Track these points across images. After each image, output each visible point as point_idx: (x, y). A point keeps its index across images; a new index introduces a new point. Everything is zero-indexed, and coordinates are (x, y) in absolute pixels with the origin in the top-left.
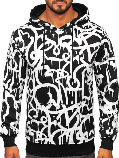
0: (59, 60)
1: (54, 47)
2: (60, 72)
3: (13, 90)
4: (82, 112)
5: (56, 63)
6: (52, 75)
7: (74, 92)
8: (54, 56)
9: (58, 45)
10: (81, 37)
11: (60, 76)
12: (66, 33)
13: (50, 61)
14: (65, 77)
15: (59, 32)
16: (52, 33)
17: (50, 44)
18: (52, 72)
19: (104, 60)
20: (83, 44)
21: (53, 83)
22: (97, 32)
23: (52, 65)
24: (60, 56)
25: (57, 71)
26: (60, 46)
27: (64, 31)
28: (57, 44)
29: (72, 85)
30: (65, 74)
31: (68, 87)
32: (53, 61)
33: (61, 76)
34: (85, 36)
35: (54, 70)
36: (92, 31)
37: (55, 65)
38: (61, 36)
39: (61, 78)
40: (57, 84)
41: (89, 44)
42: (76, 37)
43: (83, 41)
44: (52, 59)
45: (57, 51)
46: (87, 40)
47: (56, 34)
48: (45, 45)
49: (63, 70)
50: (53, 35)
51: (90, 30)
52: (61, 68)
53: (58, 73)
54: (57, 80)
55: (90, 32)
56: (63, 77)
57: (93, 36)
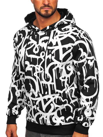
0: (38, 57)
1: (34, 46)
2: (38, 67)
3: (16, 81)
4: (56, 103)
5: (35, 60)
6: (31, 69)
7: (47, 85)
8: (34, 54)
9: (38, 45)
10: (56, 38)
11: (37, 71)
12: (46, 35)
13: (30, 58)
14: (41, 71)
15: (41, 33)
16: (35, 35)
17: (32, 44)
18: (31, 67)
19: (81, 59)
20: (57, 44)
21: (32, 76)
22: (72, 35)
23: (31, 61)
24: (38, 54)
25: (36, 66)
26: (39, 46)
27: (45, 33)
28: (38, 43)
29: (46, 79)
30: (41, 69)
31: (43, 81)
32: (32, 58)
33: (39, 71)
34: (60, 37)
35: (33, 66)
36: (68, 33)
37: (34, 62)
38: (42, 37)
39: (38, 72)
40: (35, 78)
41: (62, 45)
42: (53, 38)
43: (57, 42)
44: (32, 56)
45: (36, 50)
46: (61, 41)
47: (38, 35)
48: (28, 44)
49: (40, 66)
50: (36, 36)
51: (66, 32)
52: (39, 64)
53: (36, 68)
54: (35, 74)
55: (66, 34)
56: (40, 72)
57: (68, 37)
